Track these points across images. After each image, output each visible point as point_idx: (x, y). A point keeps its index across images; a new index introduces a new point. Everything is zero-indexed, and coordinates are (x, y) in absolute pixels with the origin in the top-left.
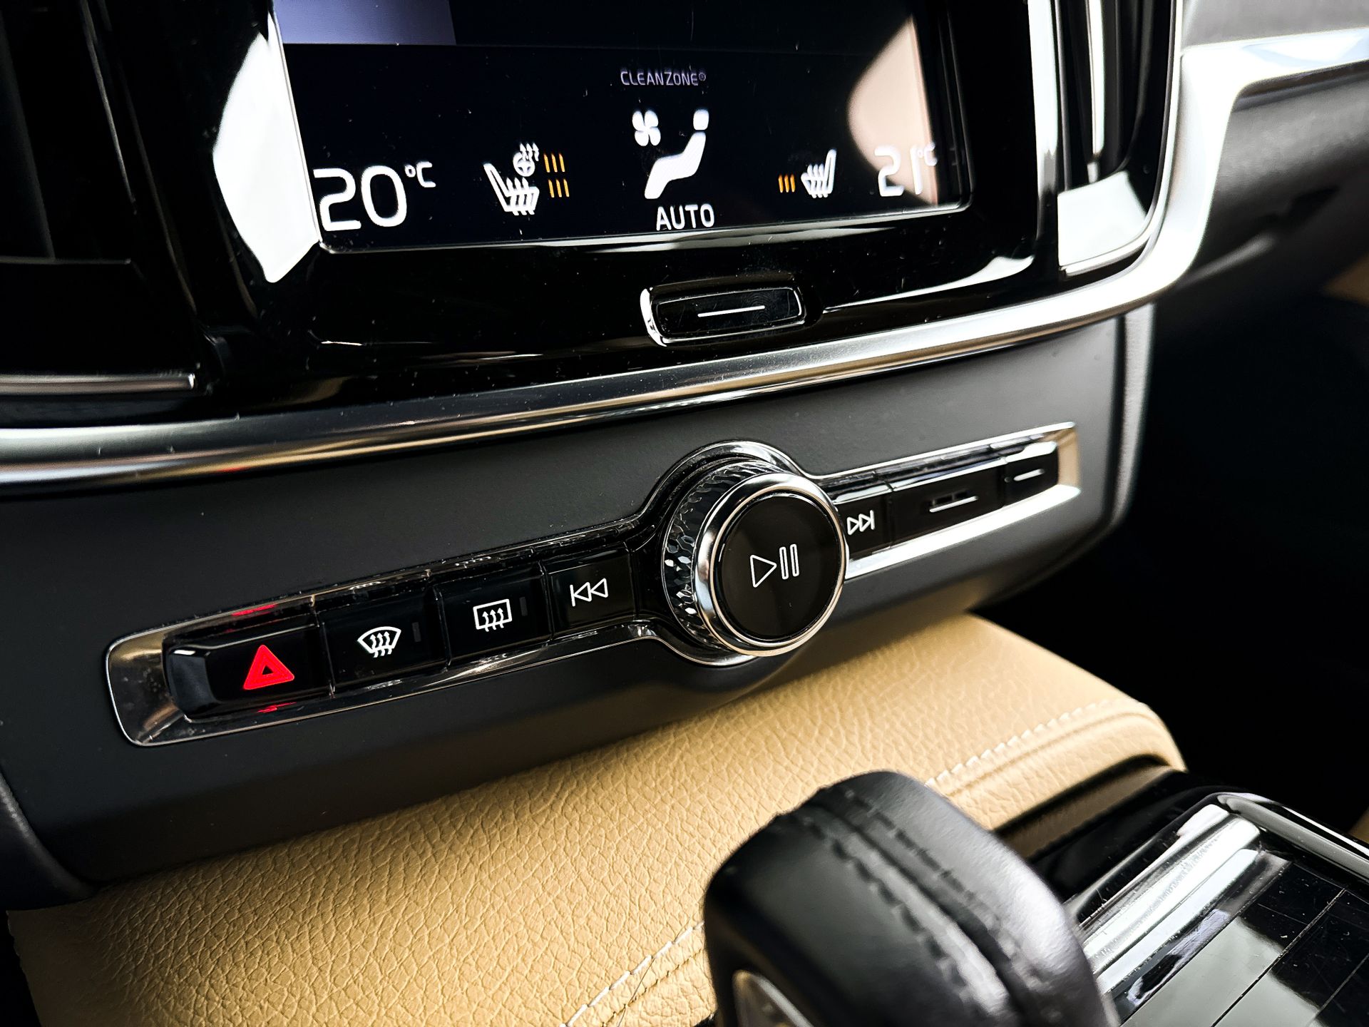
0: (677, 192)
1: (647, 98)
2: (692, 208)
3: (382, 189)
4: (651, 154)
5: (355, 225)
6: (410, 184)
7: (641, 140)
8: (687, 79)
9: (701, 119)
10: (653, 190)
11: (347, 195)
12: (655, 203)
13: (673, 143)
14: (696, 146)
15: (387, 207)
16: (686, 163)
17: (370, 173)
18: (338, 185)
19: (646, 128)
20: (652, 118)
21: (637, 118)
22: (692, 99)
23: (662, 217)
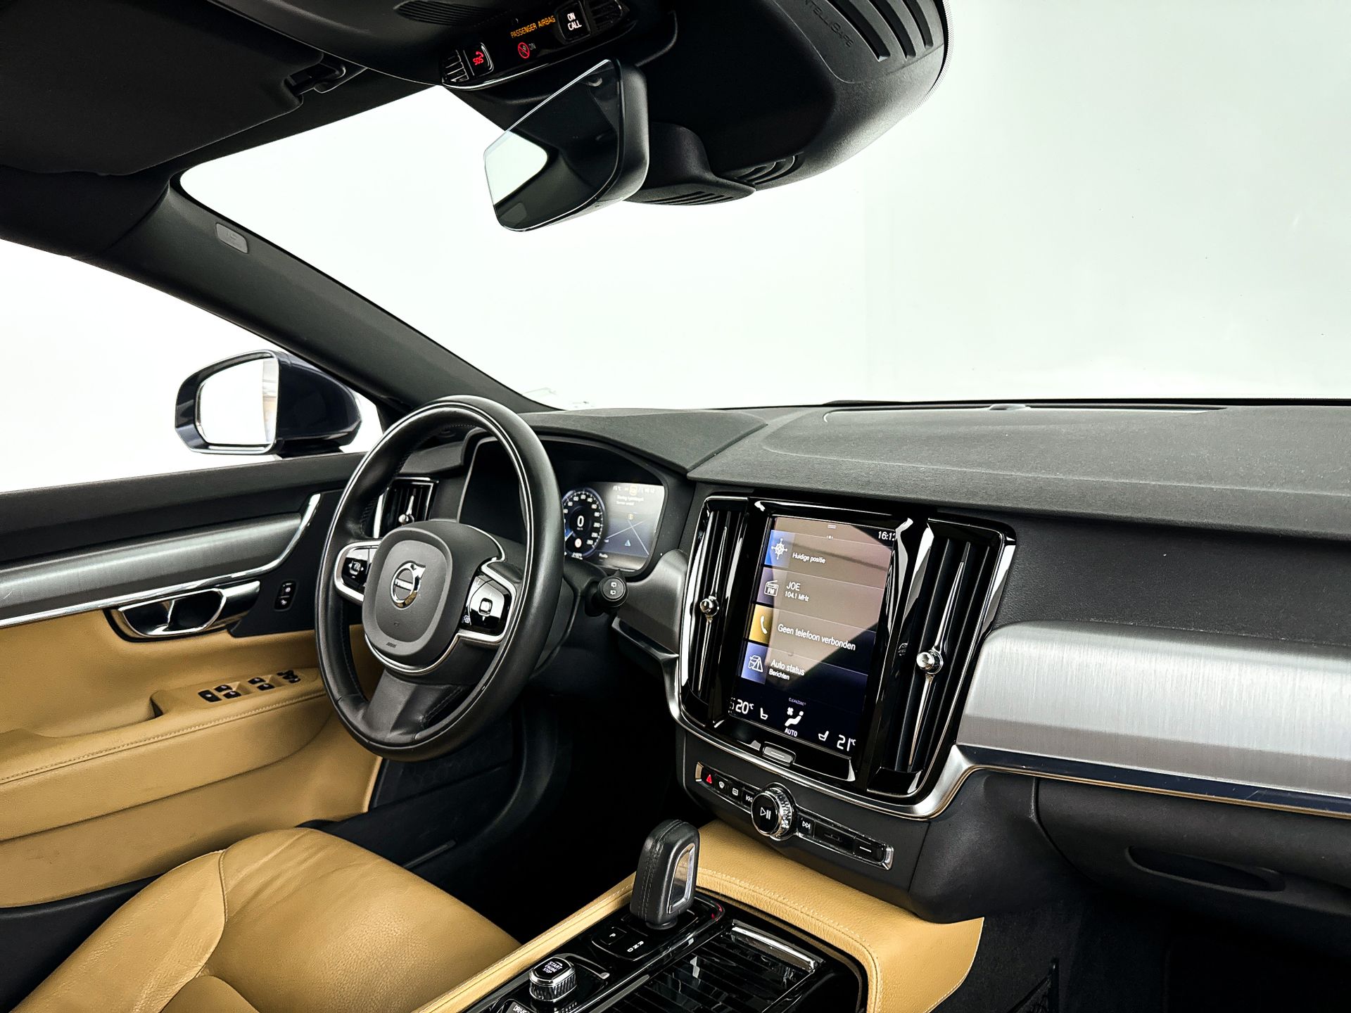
0: (791, 727)
1: (793, 705)
2: (793, 731)
3: (746, 706)
4: (790, 717)
5: (740, 711)
6: (750, 707)
7: (788, 713)
8: (802, 704)
9: (801, 713)
10: (787, 724)
11: (740, 706)
12: (786, 727)
13: (794, 716)
14: (799, 718)
15: (745, 710)
16: (795, 721)
17: (746, 703)
18: (740, 703)
19: (790, 711)
20: (792, 709)
21: (789, 709)
22: (801, 708)
23: (787, 731)
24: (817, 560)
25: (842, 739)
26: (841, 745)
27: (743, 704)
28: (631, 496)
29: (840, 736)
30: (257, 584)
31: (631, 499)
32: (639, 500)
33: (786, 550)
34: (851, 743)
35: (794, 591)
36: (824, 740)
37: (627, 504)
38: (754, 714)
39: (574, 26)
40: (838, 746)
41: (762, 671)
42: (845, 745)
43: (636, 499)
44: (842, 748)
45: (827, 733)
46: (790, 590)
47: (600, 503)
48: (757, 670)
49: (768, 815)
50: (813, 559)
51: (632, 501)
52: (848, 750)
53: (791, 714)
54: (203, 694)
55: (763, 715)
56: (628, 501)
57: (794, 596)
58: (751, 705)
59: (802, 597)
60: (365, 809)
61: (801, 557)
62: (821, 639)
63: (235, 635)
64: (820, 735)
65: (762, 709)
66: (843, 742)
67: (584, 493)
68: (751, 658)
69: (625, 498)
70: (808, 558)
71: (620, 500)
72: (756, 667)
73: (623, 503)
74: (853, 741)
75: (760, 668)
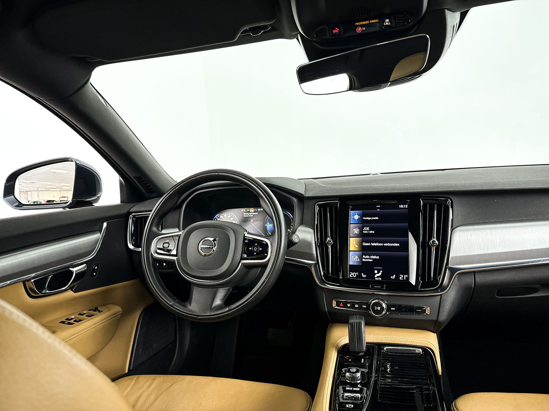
0: (378, 277)
1: (376, 269)
2: (379, 278)
3: (354, 274)
4: (376, 274)
5: (352, 276)
6: (356, 274)
7: (375, 272)
8: (381, 268)
9: (381, 271)
10: (376, 276)
11: (352, 275)
12: (375, 278)
13: (378, 273)
15: (354, 275)
16: (380, 274)
17: (354, 273)
18: (351, 274)
19: (376, 272)
20: (377, 271)
21: (375, 271)
22: (380, 270)
23: (376, 279)
24: (374, 218)
25: (401, 276)
26: (401, 278)
27: (353, 274)
28: (250, 213)
29: (400, 275)
30: (85, 265)
31: (251, 214)
32: (255, 214)
33: (360, 217)
34: (406, 277)
35: (367, 230)
36: (394, 278)
37: (249, 216)
38: (359, 276)
39: (387, 24)
40: (400, 279)
41: (359, 260)
42: (403, 278)
43: (254, 214)
44: (402, 279)
45: (394, 276)
46: (365, 230)
47: (235, 217)
48: (357, 260)
49: (379, 308)
50: (372, 218)
51: (252, 215)
52: (405, 279)
53: (377, 272)
54: (63, 322)
55: (364, 276)
56: (250, 215)
57: (367, 232)
58: (357, 273)
59: (371, 232)
60: (127, 371)
61: (368, 218)
62: (383, 245)
63: (75, 292)
64: (391, 277)
65: (362, 274)
66: (402, 277)
67: (225, 214)
68: (353, 257)
69: (248, 214)
70: (370, 218)
71: (245, 215)
72: (356, 259)
73: (248, 216)
74: (406, 276)
75: (358, 259)
